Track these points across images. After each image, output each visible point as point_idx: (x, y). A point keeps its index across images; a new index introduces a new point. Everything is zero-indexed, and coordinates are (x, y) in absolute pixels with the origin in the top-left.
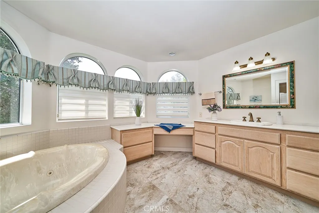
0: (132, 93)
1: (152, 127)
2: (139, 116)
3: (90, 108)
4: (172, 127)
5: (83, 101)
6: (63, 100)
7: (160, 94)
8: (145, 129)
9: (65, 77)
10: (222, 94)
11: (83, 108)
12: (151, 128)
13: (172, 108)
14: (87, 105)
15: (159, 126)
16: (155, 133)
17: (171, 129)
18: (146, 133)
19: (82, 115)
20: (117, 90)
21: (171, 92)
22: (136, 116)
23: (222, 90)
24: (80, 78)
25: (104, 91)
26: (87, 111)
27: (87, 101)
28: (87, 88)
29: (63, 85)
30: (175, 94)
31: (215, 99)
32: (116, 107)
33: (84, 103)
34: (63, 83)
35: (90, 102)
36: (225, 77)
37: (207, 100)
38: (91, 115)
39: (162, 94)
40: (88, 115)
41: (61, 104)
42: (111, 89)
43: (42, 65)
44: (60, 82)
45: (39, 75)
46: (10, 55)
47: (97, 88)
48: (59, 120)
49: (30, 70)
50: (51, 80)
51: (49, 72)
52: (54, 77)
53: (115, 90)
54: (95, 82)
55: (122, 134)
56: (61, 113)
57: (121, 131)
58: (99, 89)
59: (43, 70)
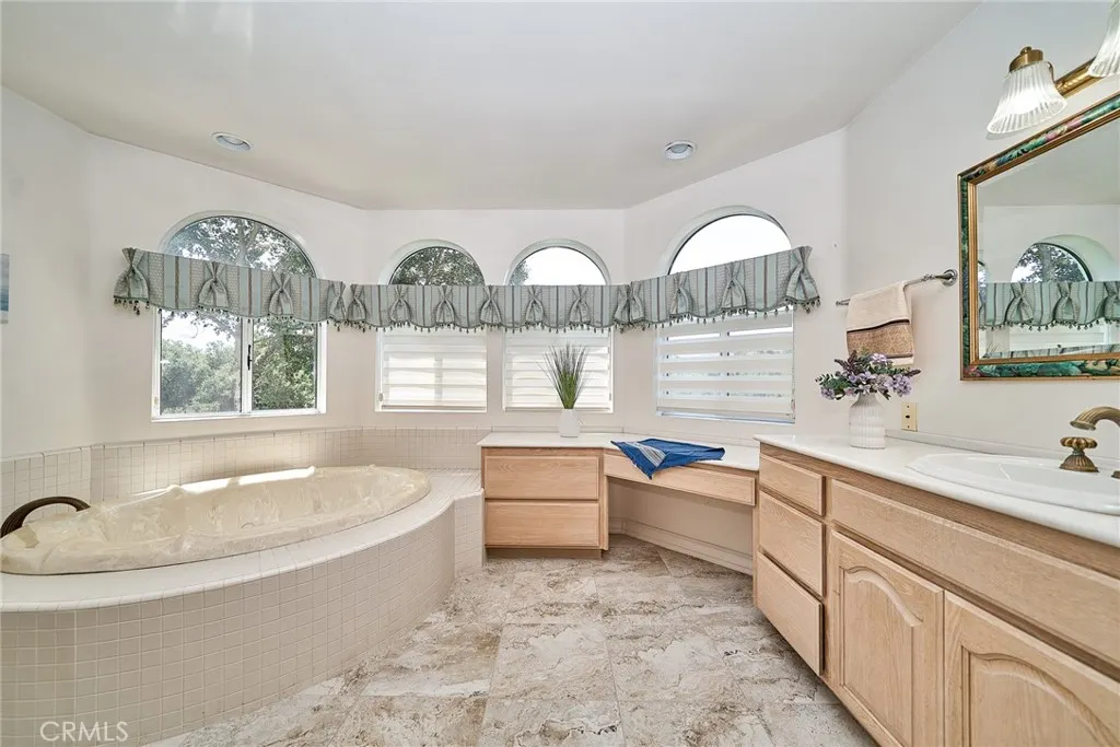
0: (557, 327)
1: (601, 449)
2: (572, 407)
3: (448, 378)
4: (663, 456)
5: (430, 362)
6: (394, 362)
7: (659, 322)
8: (571, 452)
9: (384, 306)
10: (956, 287)
11: (431, 379)
12: (593, 452)
13: (723, 377)
14: (439, 372)
15: (617, 448)
16: (608, 471)
17: (657, 464)
18: (572, 465)
19: (427, 397)
20: (507, 325)
21: (702, 311)
22: (562, 406)
23: (956, 267)
24: (411, 303)
25: (471, 330)
26: (439, 388)
27: (439, 360)
28: (429, 328)
29: (381, 326)
30: (718, 319)
31: (908, 321)
32: (516, 376)
33: (432, 367)
34: (381, 321)
35: (447, 363)
36: (968, 179)
37: (871, 333)
38: (452, 397)
39: (666, 325)
40: (441, 398)
41: (388, 369)
42: (488, 324)
43: (337, 288)
44: (374, 320)
45: (332, 312)
46: (279, 281)
47: (452, 325)
48: (384, 406)
49: (316, 303)
50: (356, 319)
51: (354, 302)
52: (363, 311)
53: (500, 325)
54: (446, 308)
55: (487, 457)
56: (388, 392)
57: (483, 448)
58: (457, 328)
59: (340, 298)
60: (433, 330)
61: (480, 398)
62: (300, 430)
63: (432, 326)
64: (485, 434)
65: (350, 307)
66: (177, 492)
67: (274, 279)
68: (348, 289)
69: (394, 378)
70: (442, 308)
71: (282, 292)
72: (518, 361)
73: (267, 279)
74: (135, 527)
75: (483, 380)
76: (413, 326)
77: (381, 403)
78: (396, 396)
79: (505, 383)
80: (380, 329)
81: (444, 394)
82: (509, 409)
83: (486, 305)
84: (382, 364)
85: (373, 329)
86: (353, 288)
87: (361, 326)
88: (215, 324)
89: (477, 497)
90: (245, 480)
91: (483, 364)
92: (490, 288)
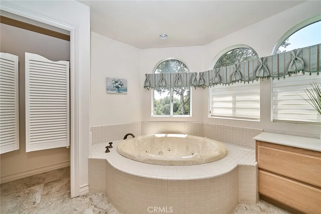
0: (318, 72)
3: (238, 105)
5: (230, 98)
9: (211, 78)
11: (231, 105)
14: (234, 102)
19: (230, 113)
20: (274, 76)
24: (221, 75)
25: (251, 82)
26: (234, 109)
27: (234, 97)
28: (229, 84)
29: (210, 86)
33: (231, 100)
34: (210, 84)
35: (238, 98)
38: (239, 113)
40: (235, 113)
41: (213, 102)
42: (261, 77)
43: (195, 75)
44: (207, 84)
45: (193, 83)
46: (178, 76)
47: (240, 81)
48: (211, 116)
49: (188, 81)
50: (201, 84)
51: (200, 79)
52: (203, 81)
53: (269, 77)
54: (237, 74)
55: (259, 147)
56: (213, 110)
57: (257, 141)
58: (243, 82)
59: (196, 78)
60: (231, 84)
61: (257, 114)
62: (184, 122)
63: (230, 83)
64: (258, 132)
65: (199, 81)
66: (154, 136)
67: (176, 75)
68: (198, 75)
69: (215, 105)
70: (235, 74)
71: (178, 79)
72: (281, 95)
73: (175, 76)
74: (145, 144)
75: (258, 105)
76: (222, 84)
77: (210, 114)
78: (216, 112)
79: (273, 107)
80: (209, 87)
81: (236, 112)
82: (274, 121)
83: (259, 68)
84: (211, 100)
85: (207, 87)
86: (200, 73)
87: (203, 86)
88: (176, 93)
89: (253, 166)
90: (169, 135)
91: (258, 98)
92: (262, 59)
